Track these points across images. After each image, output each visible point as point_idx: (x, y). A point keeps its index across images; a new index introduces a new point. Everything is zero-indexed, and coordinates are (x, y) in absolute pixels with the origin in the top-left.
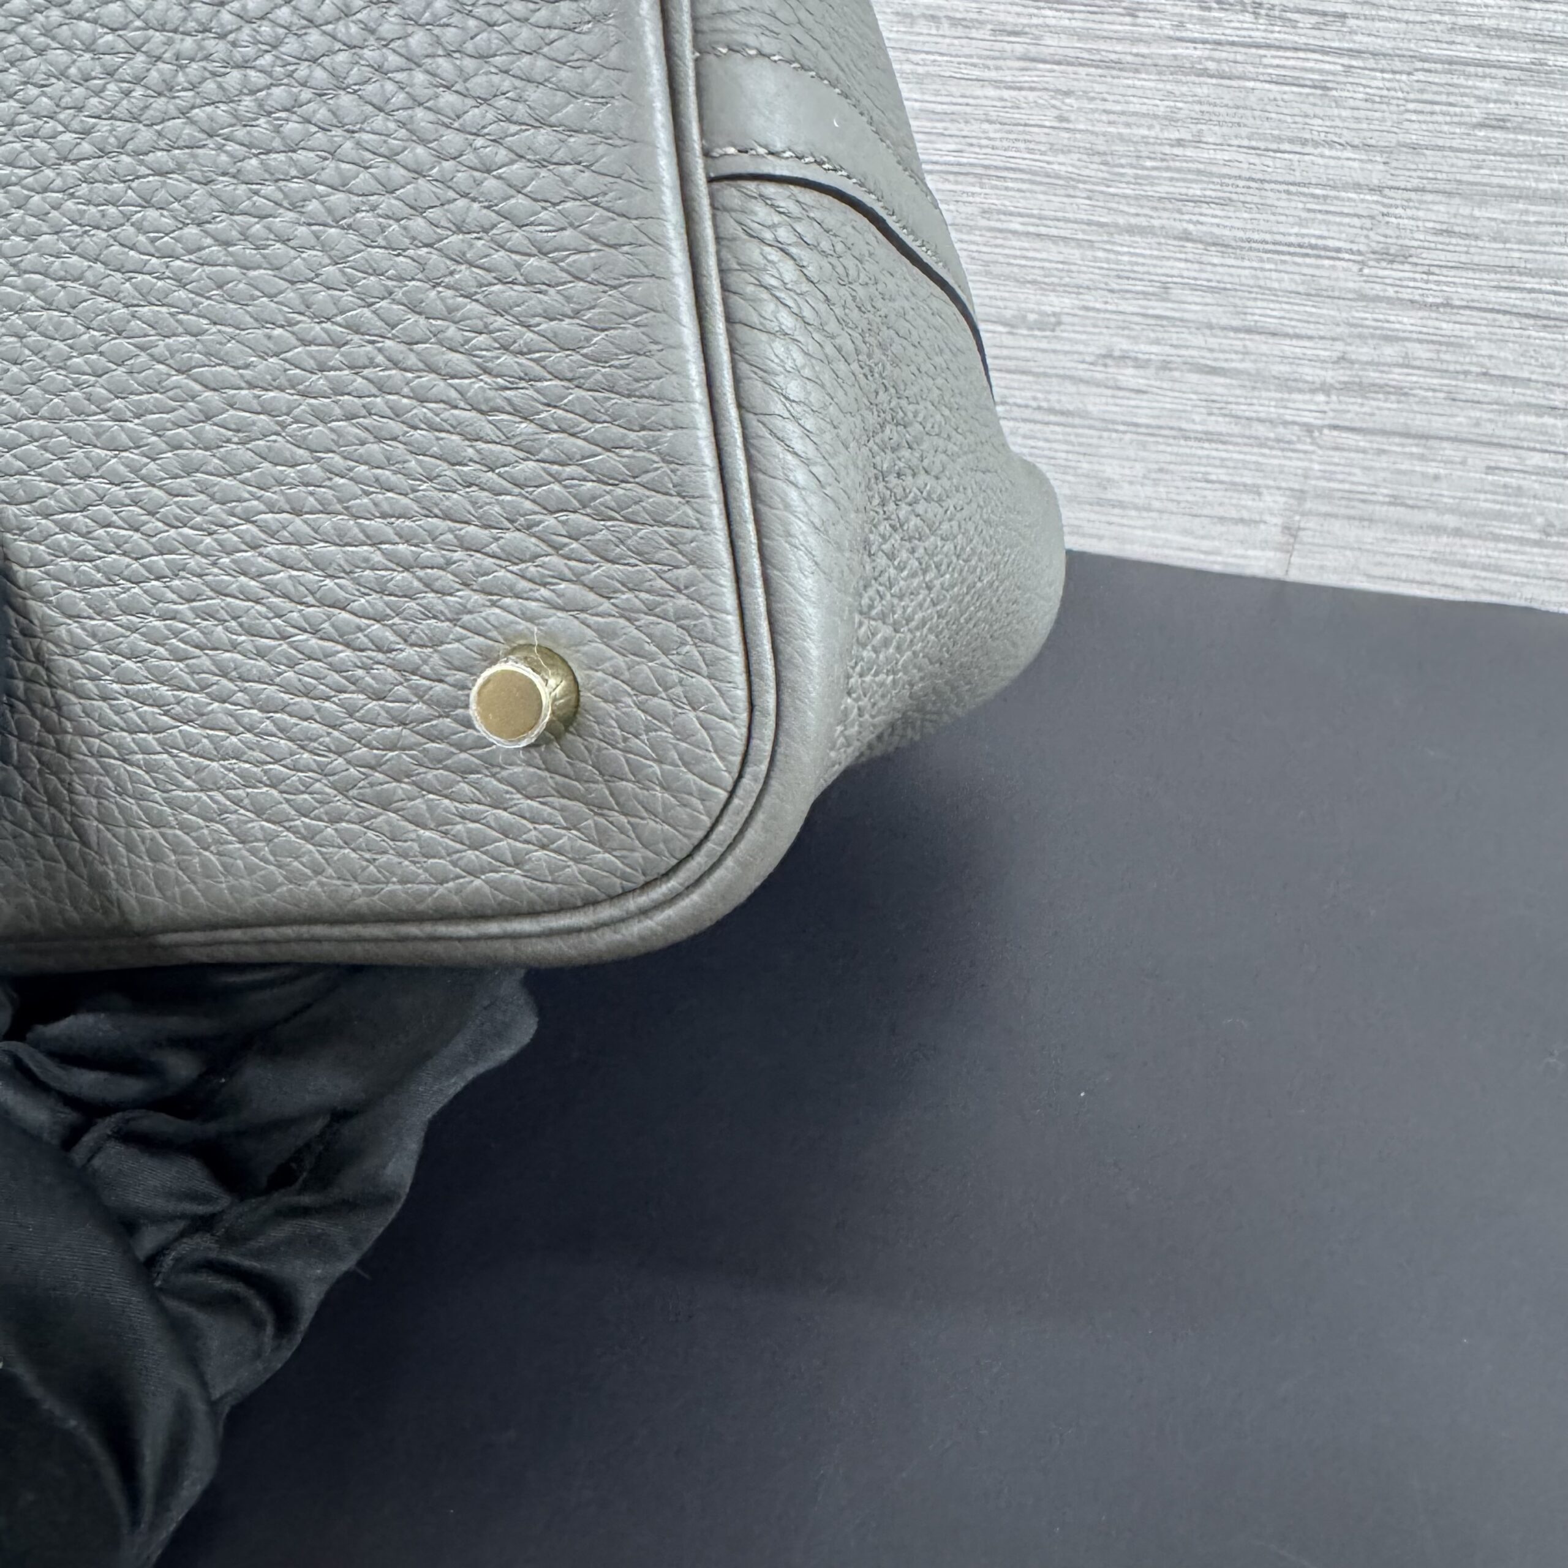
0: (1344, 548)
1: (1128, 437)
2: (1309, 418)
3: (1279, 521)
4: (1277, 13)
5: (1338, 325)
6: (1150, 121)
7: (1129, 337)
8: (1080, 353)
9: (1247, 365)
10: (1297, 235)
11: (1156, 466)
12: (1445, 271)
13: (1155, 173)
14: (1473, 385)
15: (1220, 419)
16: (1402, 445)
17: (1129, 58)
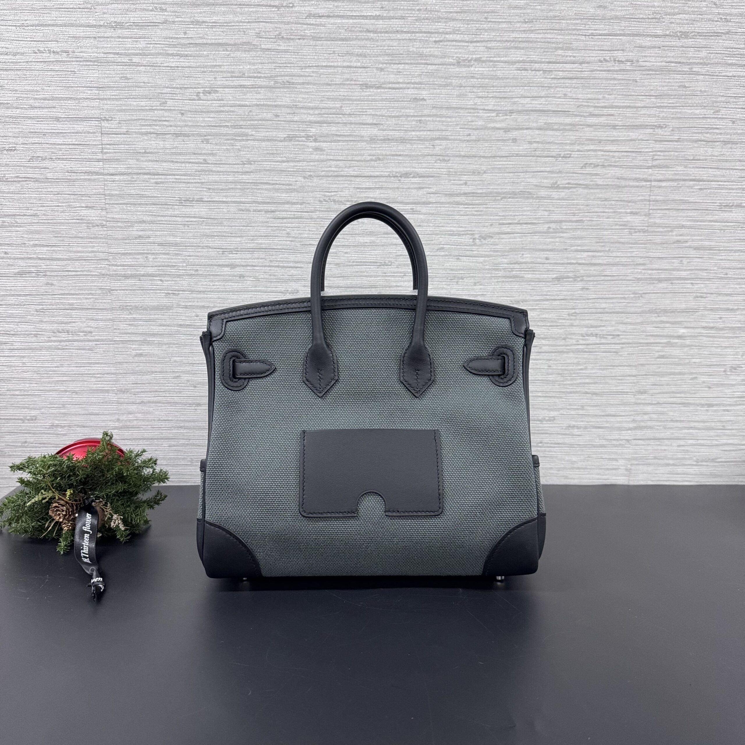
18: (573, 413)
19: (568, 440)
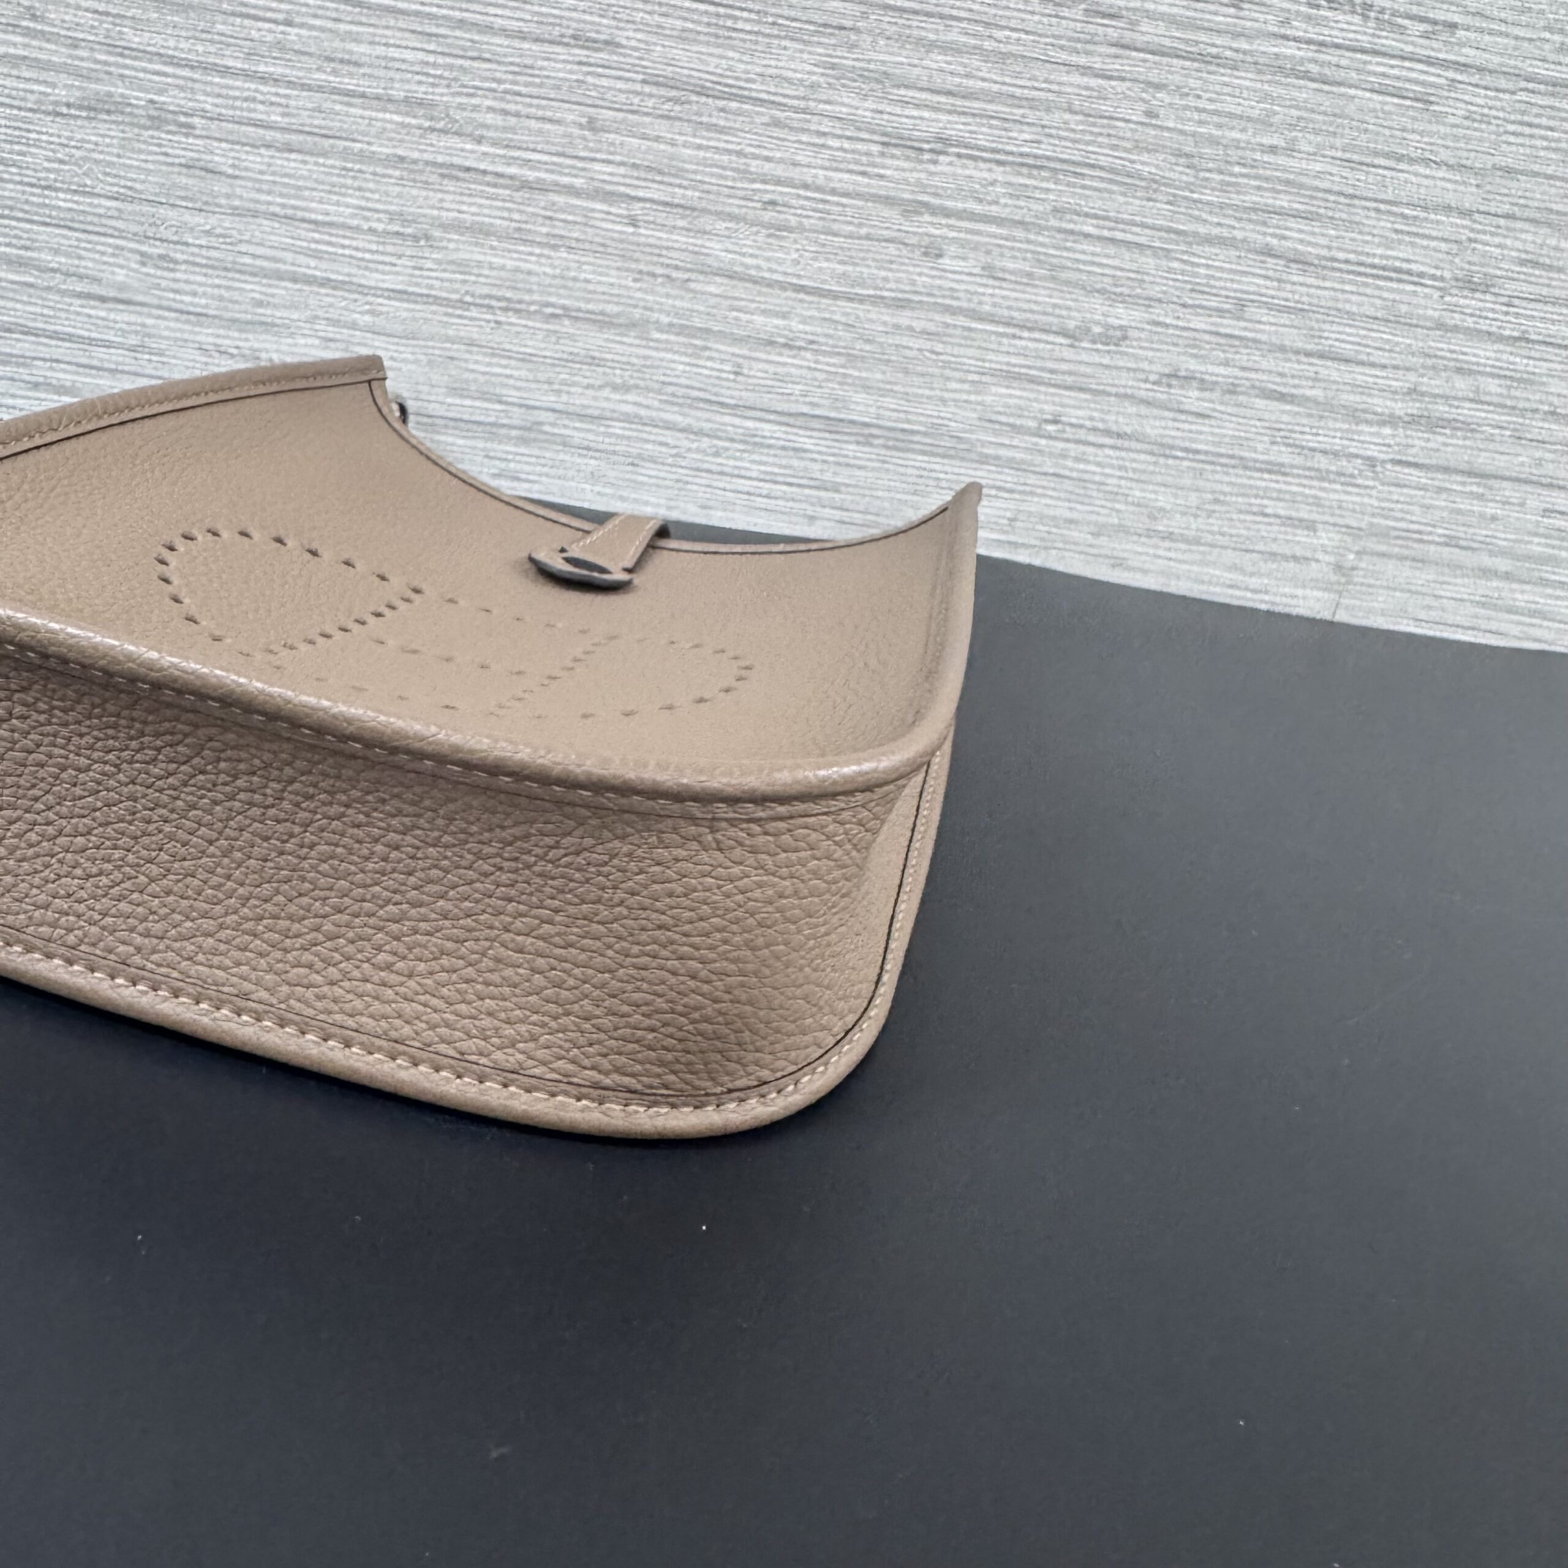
0: (1395, 589)
1: (1186, 463)
2: (1373, 452)
3: (1331, 559)
4: (1386, 17)
5: (1413, 354)
6: (1243, 123)
7: (1195, 356)
8: (1143, 371)
9: (1317, 393)
10: (1381, 257)
11: (1210, 496)
12: (1524, 304)
13: (1241, 180)
14: (1541, 424)
15: (1283, 449)
16: (1464, 484)
17: (1228, 53)
18: (1198, 323)
19: (1155, 427)
